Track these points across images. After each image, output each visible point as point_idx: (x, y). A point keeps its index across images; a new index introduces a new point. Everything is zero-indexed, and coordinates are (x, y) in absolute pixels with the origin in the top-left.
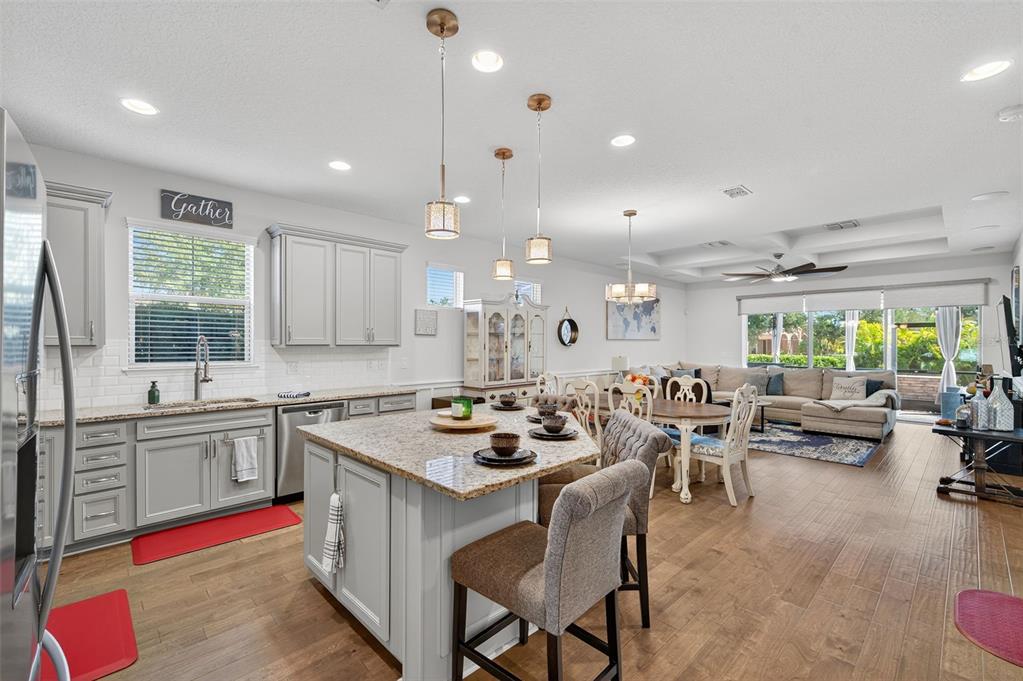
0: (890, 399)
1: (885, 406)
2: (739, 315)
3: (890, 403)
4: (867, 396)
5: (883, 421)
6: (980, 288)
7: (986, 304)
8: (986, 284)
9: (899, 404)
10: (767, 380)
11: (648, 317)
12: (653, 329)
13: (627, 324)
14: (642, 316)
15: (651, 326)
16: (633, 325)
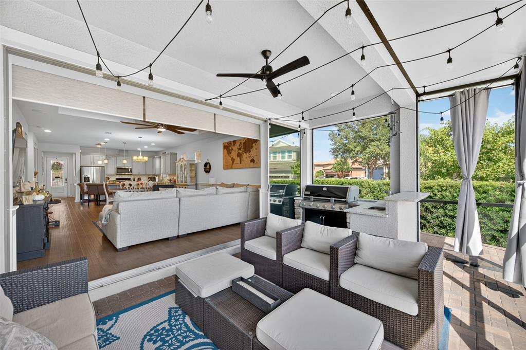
11: (248, 154)
12: (253, 161)
13: (233, 160)
14: (243, 154)
15: (250, 159)
16: (237, 160)
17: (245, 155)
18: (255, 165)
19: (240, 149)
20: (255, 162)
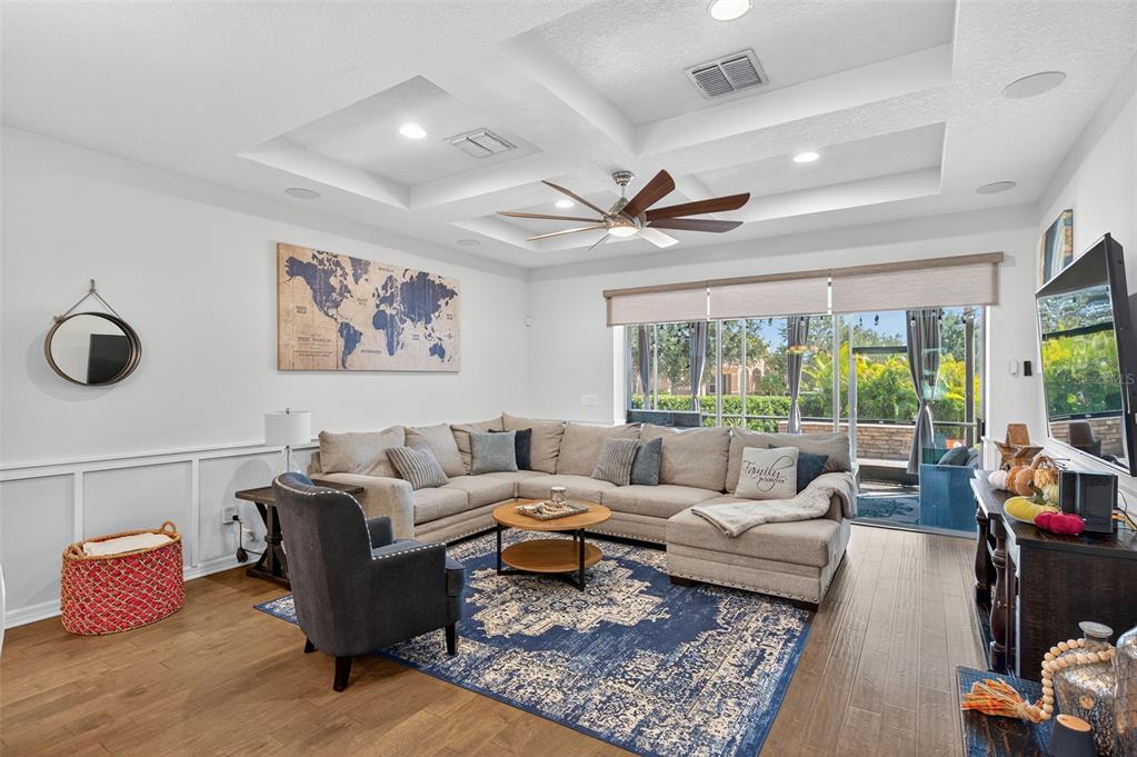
0: (837, 499)
1: (827, 516)
2: (610, 325)
3: (838, 508)
4: (798, 493)
5: (820, 562)
6: (985, 270)
7: (995, 303)
8: (995, 264)
9: (853, 508)
10: (631, 454)
11: (420, 325)
12: (438, 351)
13: (351, 337)
14: (403, 322)
15: (431, 344)
16: (373, 339)
17: (410, 331)
18: (446, 366)
19: (389, 300)
20: (447, 357)
